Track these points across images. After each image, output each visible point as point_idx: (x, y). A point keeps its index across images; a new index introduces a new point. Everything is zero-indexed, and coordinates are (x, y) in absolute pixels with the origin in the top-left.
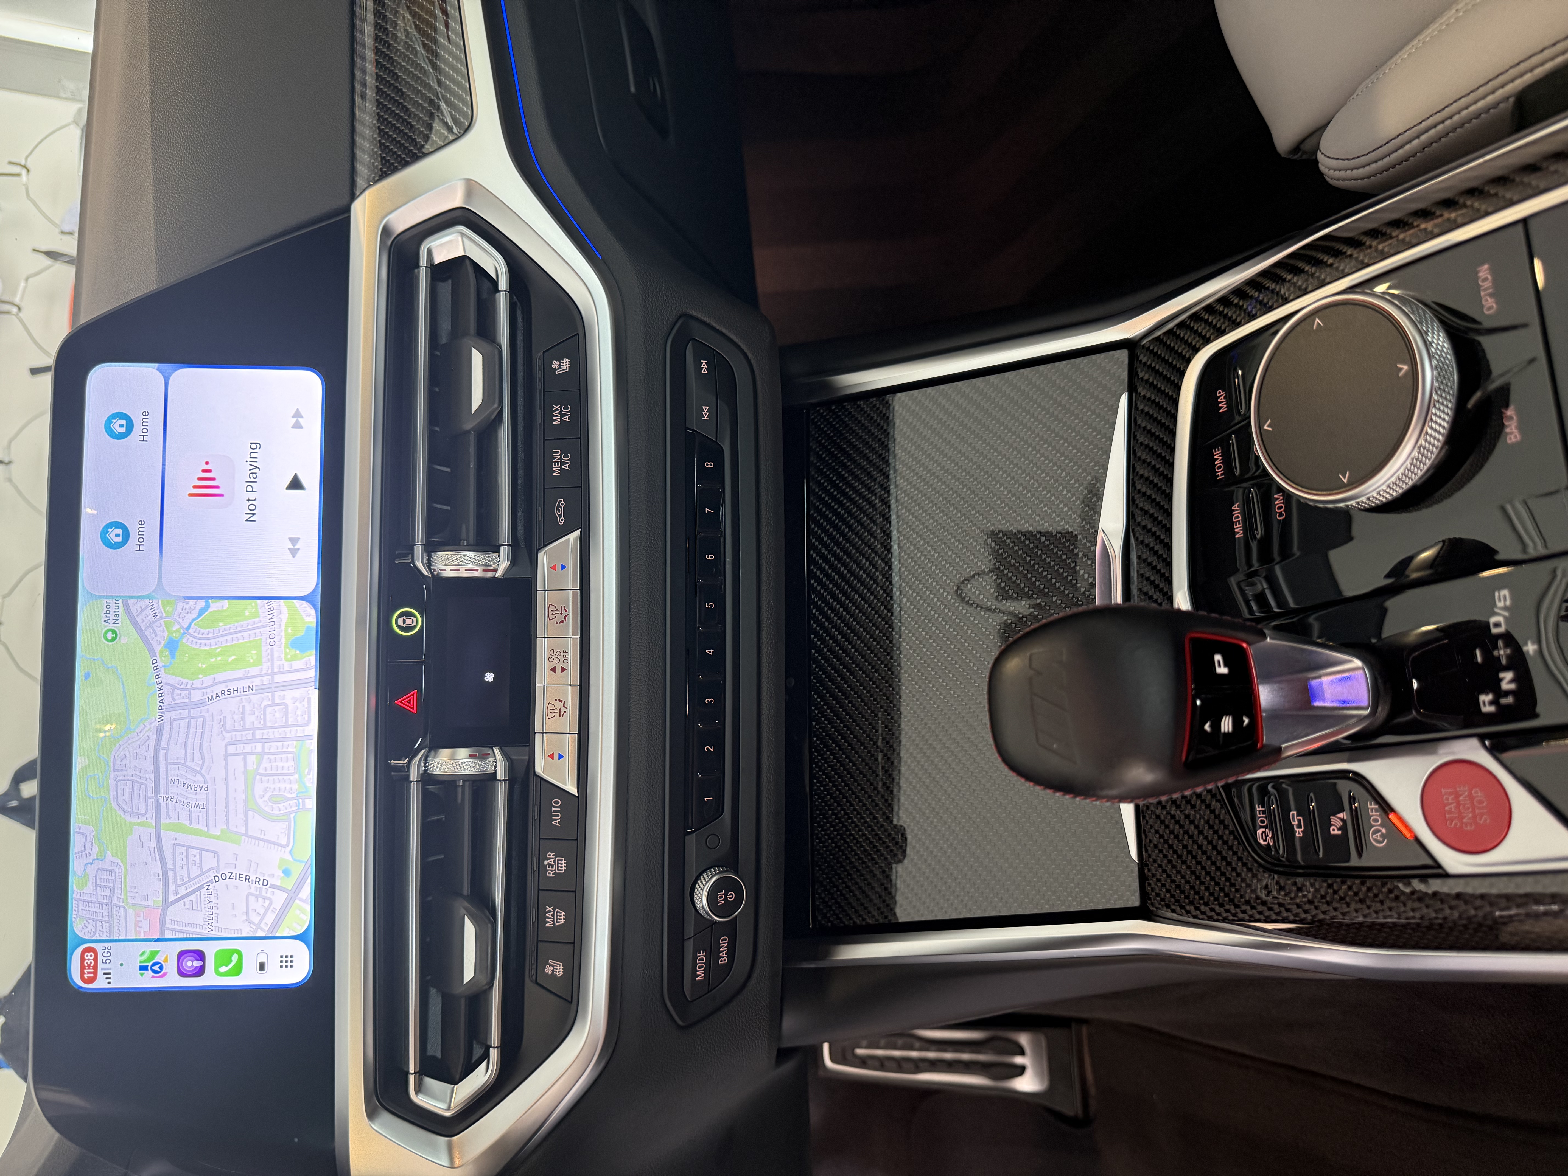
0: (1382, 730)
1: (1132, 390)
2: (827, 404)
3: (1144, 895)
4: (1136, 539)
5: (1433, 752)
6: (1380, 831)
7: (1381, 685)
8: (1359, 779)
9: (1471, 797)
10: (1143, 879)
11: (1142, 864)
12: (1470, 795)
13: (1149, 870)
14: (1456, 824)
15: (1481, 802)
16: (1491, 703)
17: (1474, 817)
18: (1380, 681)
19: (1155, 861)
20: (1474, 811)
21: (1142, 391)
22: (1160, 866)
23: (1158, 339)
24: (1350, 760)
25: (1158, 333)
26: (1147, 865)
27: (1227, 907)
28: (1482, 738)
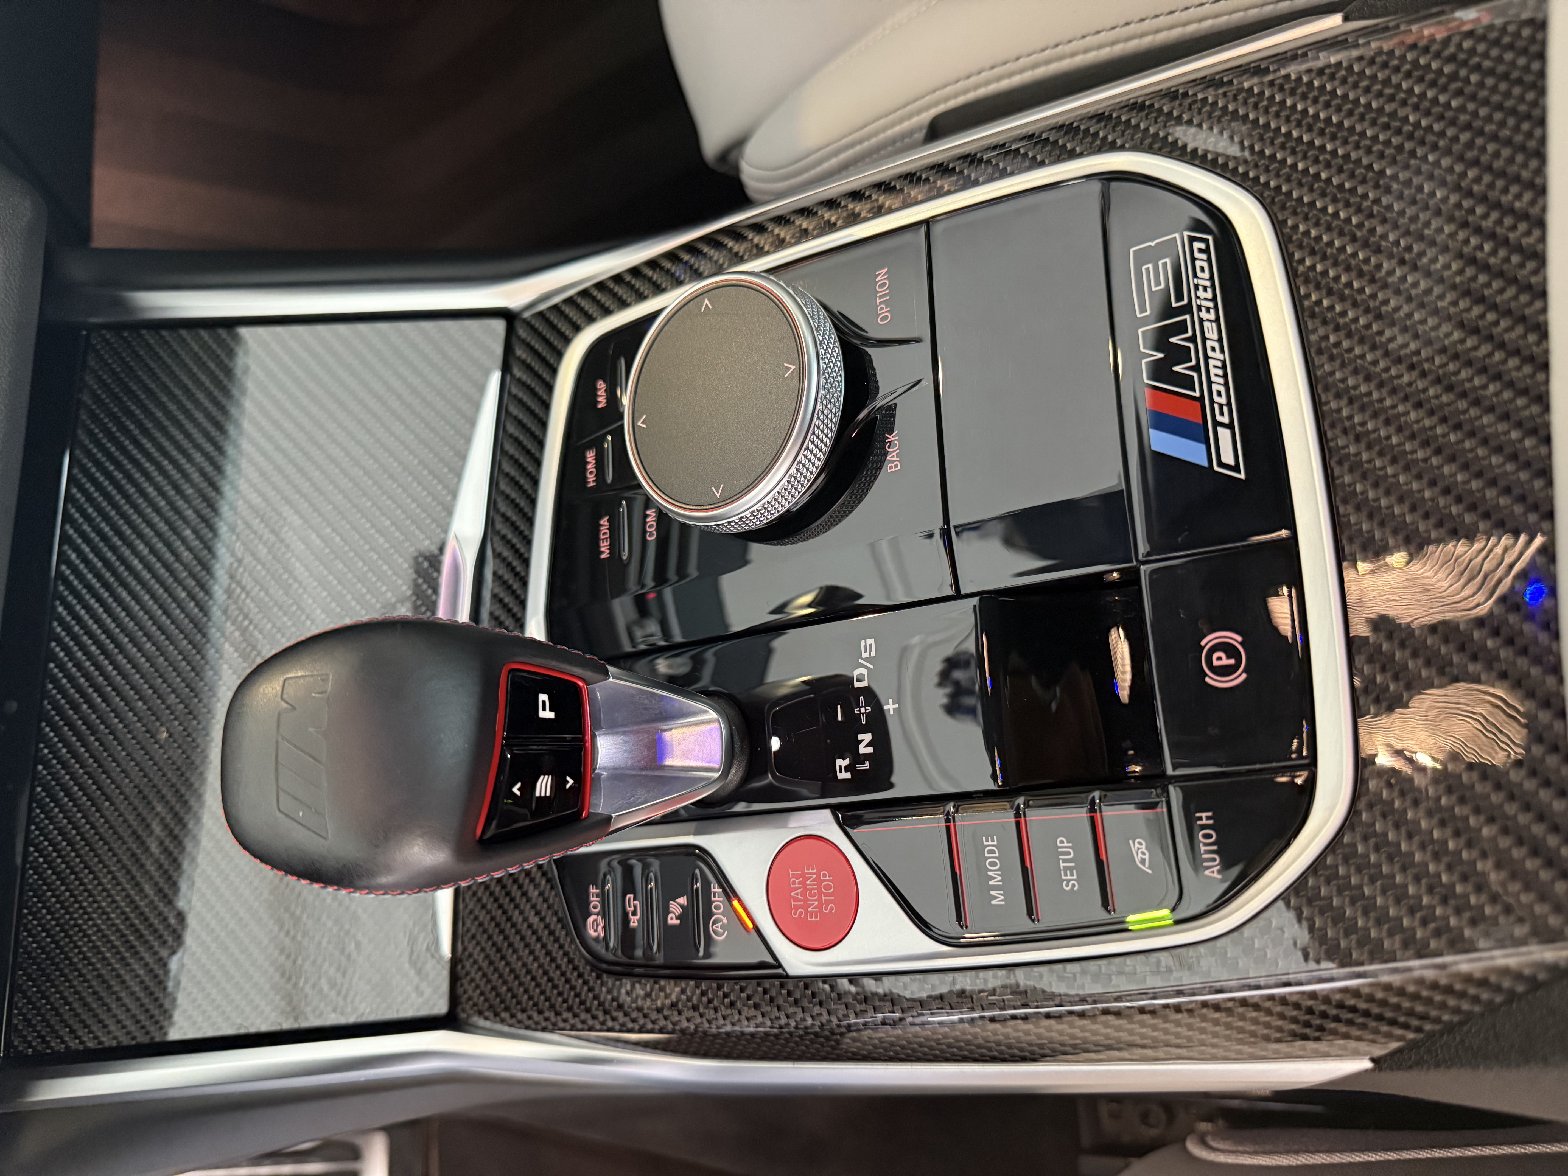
0: (736, 796)
1: (506, 369)
2: (117, 328)
3: (454, 999)
4: (494, 550)
5: (784, 826)
6: (721, 920)
7: (737, 743)
8: (704, 855)
9: (819, 881)
10: (454, 979)
11: (455, 961)
12: (818, 879)
13: (463, 967)
14: (801, 913)
15: (827, 887)
16: (847, 769)
17: (819, 907)
18: (736, 738)
19: (470, 955)
20: (819, 900)
21: (517, 372)
22: (475, 962)
23: (541, 314)
24: (697, 833)
25: (542, 307)
26: (461, 961)
27: (547, 1014)
28: (834, 808)
